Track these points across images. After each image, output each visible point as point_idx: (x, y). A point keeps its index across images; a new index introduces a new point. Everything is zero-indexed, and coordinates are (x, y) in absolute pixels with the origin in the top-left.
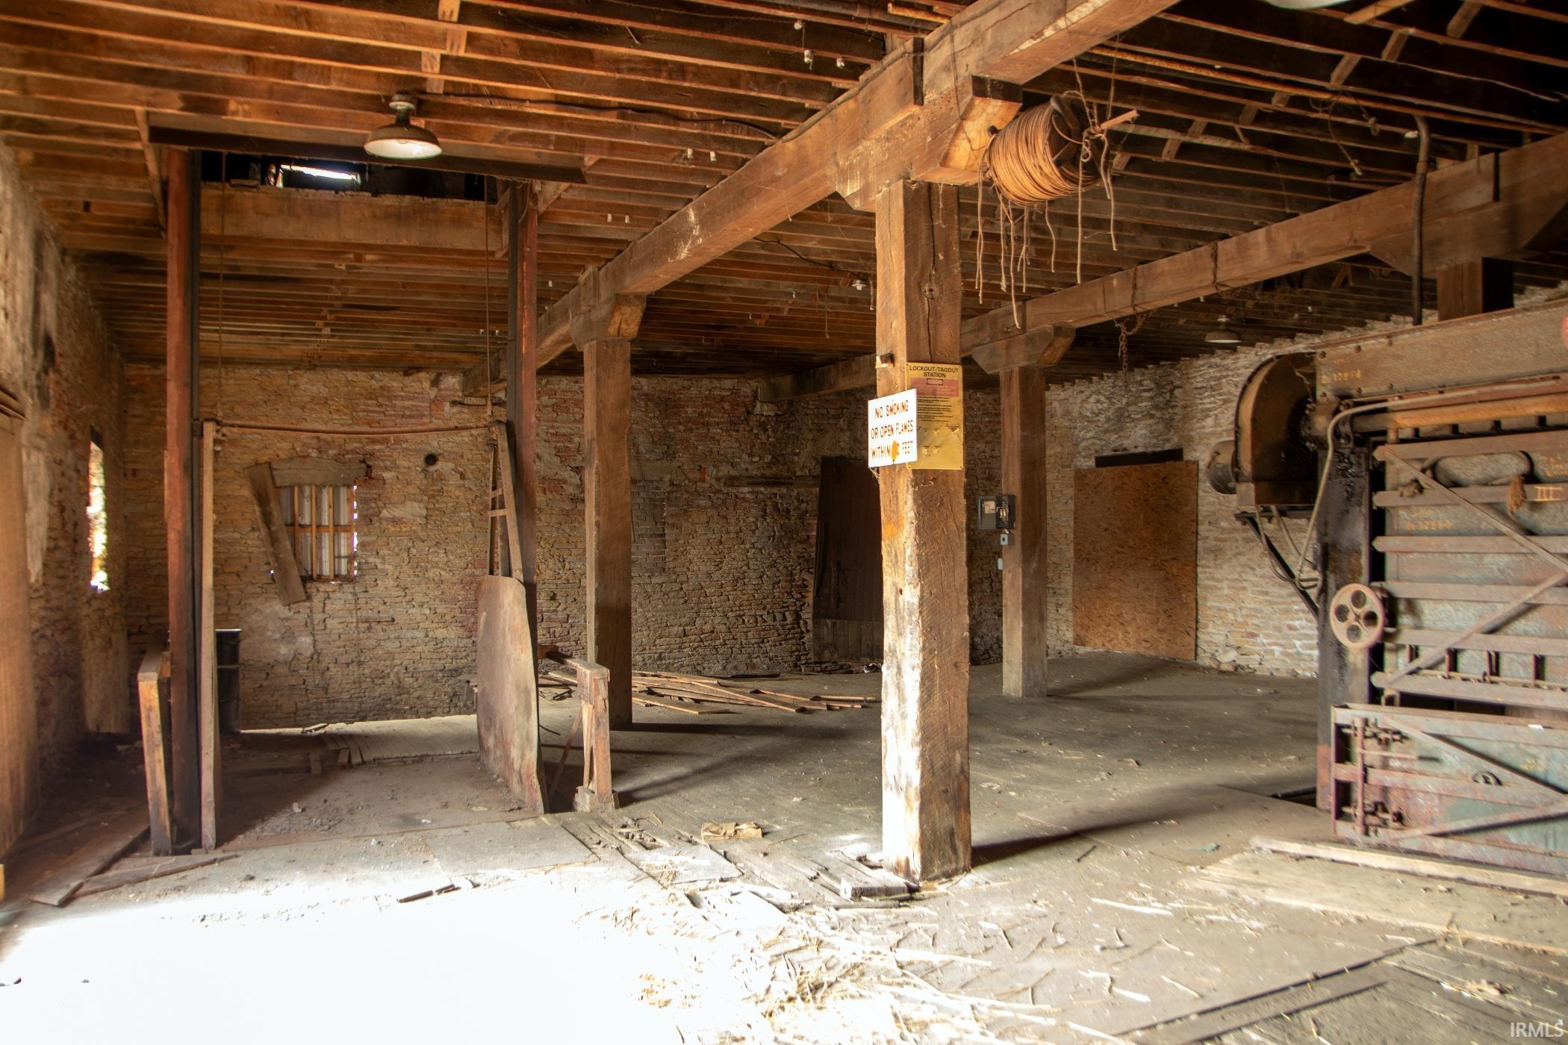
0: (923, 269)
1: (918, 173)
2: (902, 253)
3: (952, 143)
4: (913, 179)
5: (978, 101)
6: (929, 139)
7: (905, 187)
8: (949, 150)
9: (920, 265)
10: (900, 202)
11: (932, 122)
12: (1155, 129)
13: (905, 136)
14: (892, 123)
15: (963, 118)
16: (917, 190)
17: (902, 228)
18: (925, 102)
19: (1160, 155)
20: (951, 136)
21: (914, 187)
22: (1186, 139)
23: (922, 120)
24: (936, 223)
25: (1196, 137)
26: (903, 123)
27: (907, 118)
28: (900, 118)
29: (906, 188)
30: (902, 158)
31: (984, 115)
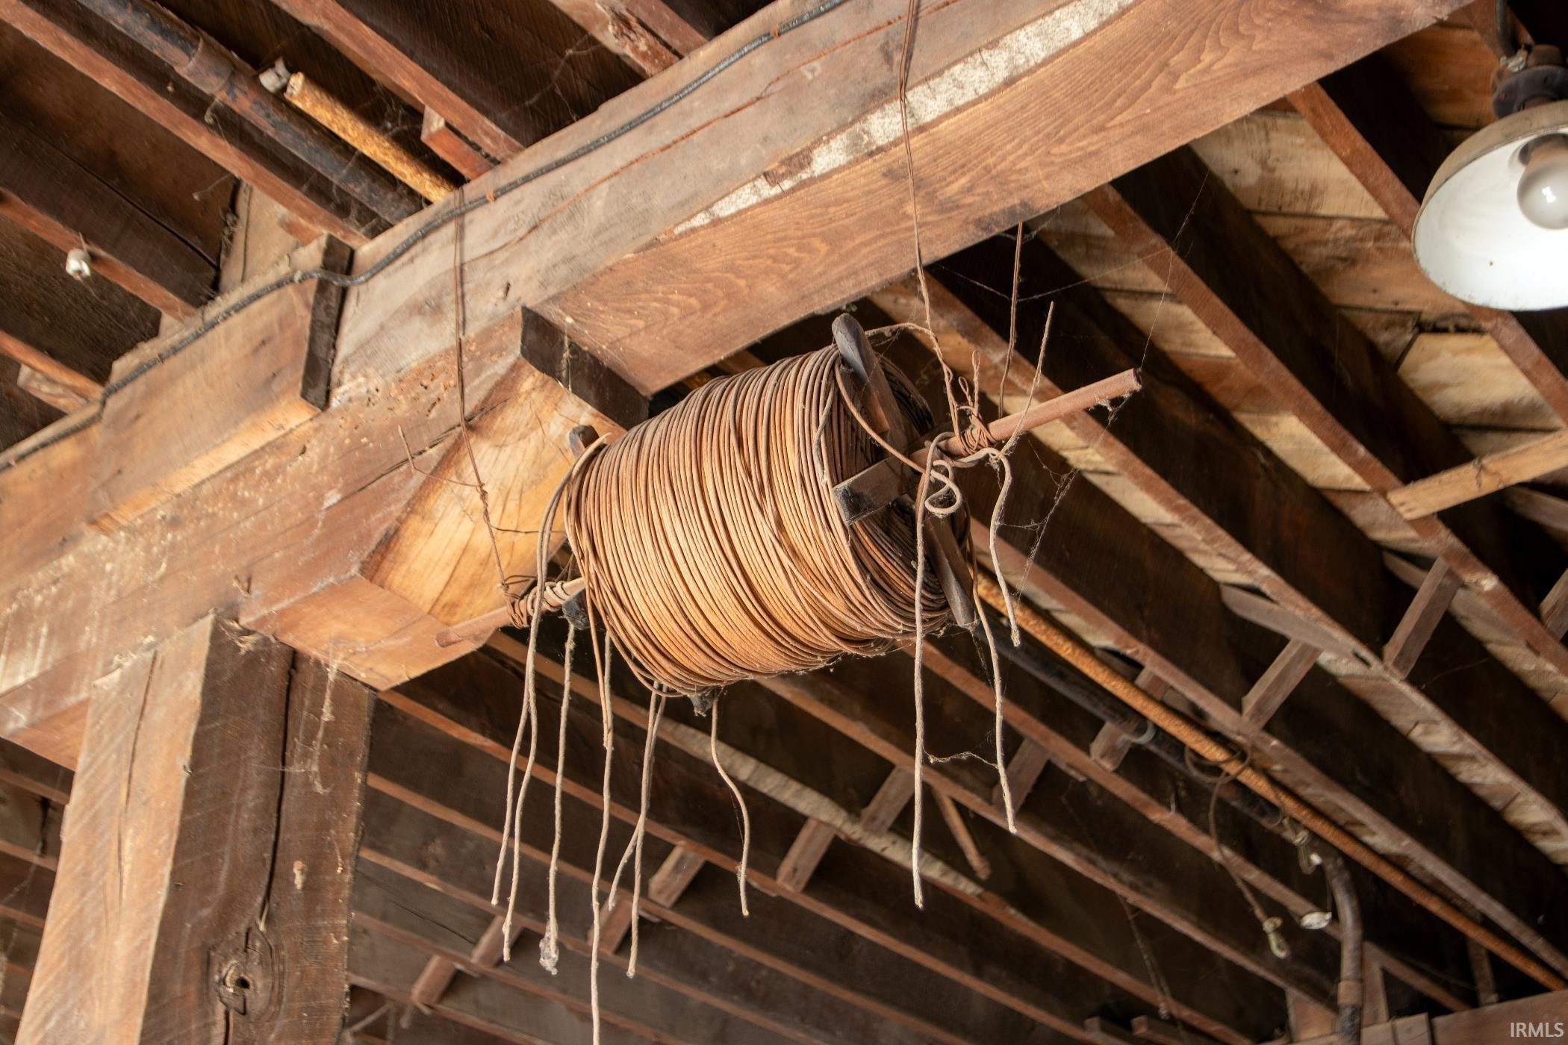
0: (230, 906)
1: (269, 601)
2: (168, 839)
3: (415, 505)
4: (246, 620)
5: (531, 379)
6: (333, 498)
7: (216, 635)
8: (401, 521)
9: (221, 890)
10: (192, 684)
11: (345, 453)
12: (795, 786)
13: (241, 503)
14: (203, 467)
15: (472, 425)
16: (252, 658)
17: (184, 758)
18: (335, 403)
19: (774, 875)
20: (418, 478)
21: (247, 645)
22: (853, 831)
23: (314, 454)
24: (295, 769)
25: (876, 833)
26: (241, 470)
27: (257, 454)
28: (233, 451)
29: (218, 639)
30: (218, 568)
31: (534, 438)
